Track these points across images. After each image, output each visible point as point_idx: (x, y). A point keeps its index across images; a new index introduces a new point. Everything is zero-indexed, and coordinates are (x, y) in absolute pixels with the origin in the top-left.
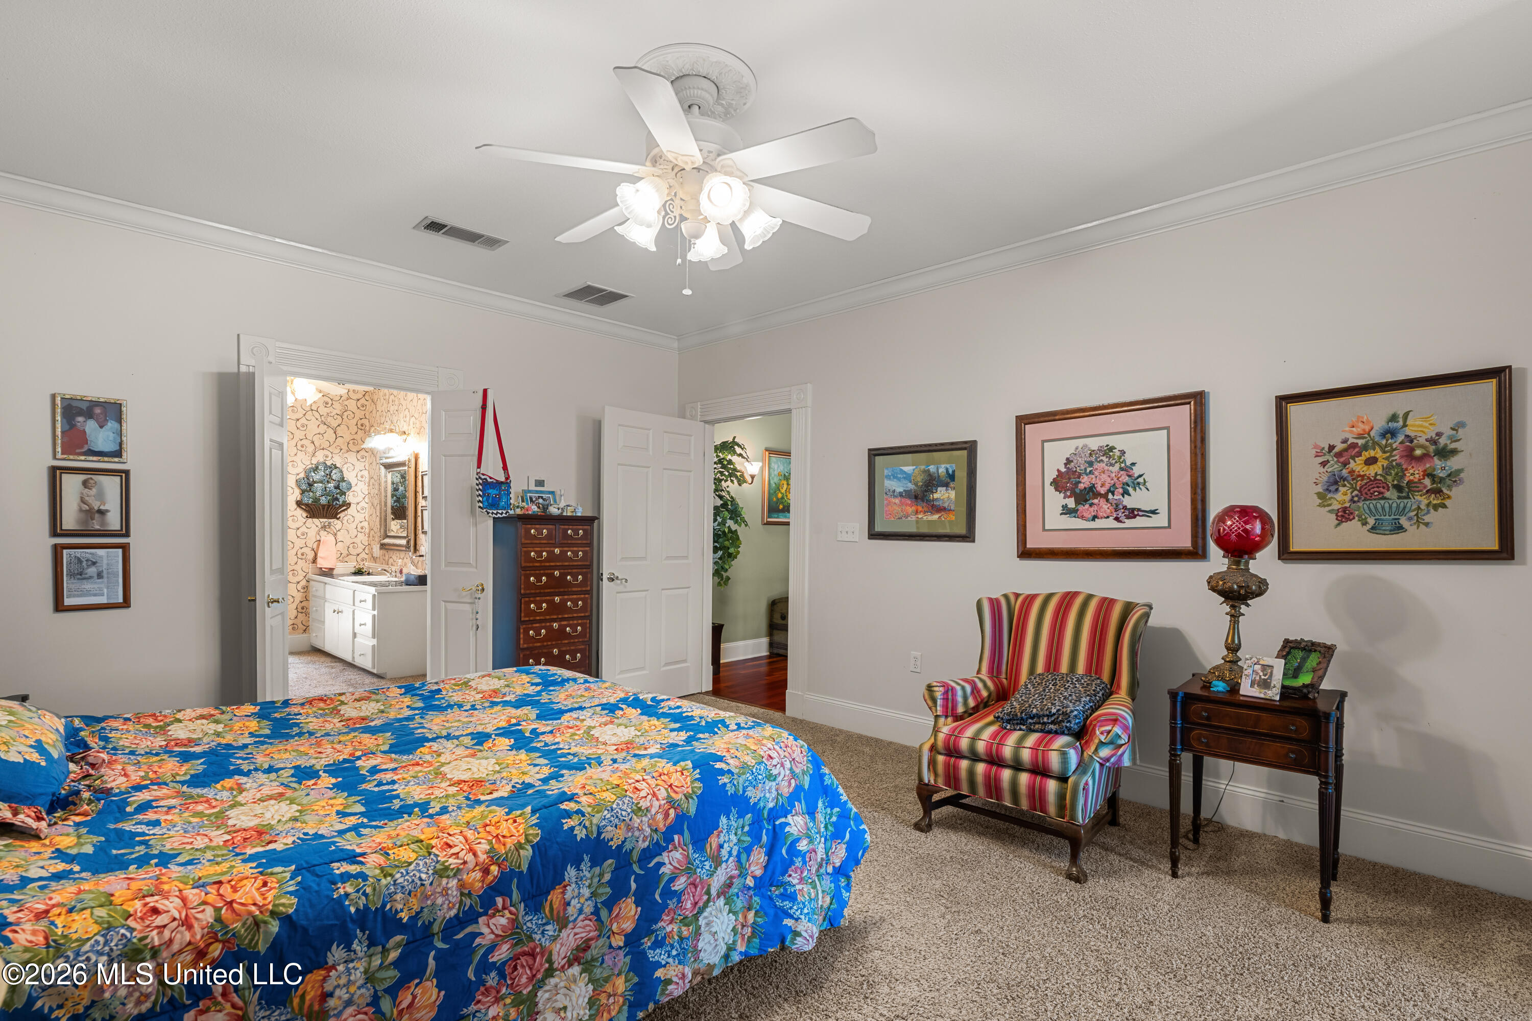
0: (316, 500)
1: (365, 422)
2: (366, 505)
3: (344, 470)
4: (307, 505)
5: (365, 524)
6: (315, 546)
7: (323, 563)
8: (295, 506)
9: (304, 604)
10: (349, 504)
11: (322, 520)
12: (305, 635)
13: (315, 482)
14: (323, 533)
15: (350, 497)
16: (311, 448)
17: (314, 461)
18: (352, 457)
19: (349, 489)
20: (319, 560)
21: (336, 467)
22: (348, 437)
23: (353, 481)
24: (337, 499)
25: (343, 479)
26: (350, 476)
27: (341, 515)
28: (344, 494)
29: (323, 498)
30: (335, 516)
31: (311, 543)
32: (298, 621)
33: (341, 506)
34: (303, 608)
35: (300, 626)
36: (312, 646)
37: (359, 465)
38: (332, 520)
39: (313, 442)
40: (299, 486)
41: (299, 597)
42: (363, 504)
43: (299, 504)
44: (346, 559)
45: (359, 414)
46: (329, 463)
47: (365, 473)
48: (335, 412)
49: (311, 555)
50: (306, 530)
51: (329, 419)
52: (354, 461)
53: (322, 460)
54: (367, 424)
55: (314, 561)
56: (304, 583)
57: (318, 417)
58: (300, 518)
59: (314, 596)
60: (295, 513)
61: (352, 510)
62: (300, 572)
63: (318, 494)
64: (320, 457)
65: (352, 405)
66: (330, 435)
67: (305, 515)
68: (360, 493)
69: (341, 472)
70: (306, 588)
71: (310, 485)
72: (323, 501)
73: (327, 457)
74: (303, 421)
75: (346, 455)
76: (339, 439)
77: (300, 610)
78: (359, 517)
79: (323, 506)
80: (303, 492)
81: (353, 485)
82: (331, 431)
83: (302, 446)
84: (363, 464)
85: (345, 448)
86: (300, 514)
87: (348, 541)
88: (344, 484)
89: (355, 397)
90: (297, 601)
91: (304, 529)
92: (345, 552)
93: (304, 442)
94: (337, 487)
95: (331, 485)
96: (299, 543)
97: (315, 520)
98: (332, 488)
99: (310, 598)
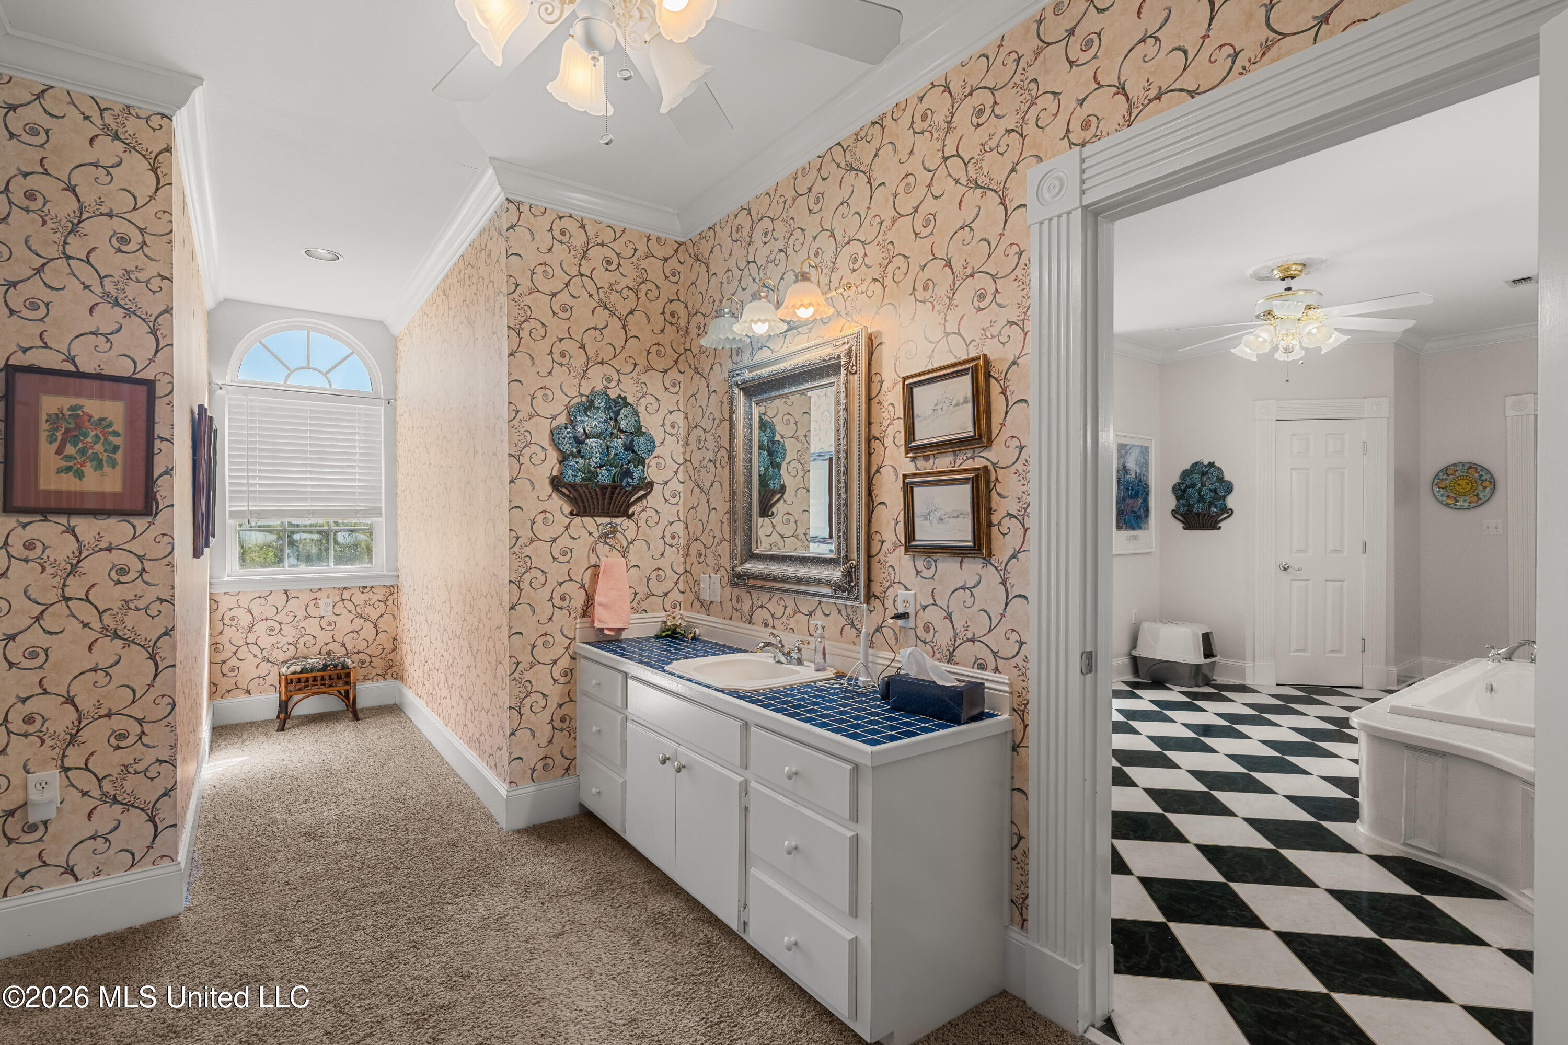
0: (591, 476)
1: (679, 308)
2: (680, 488)
3: (641, 409)
4: (573, 486)
5: (679, 528)
6: (587, 580)
7: (605, 618)
8: (549, 489)
9: (565, 710)
10: (651, 484)
11: (600, 520)
12: (569, 780)
13: (588, 436)
14: (602, 549)
15: (653, 472)
16: (579, 361)
17: (586, 391)
18: (654, 383)
19: (651, 451)
20: (598, 611)
21: (627, 404)
22: (648, 339)
23: (658, 435)
24: (628, 473)
25: (638, 431)
26: (651, 423)
27: (636, 509)
28: (642, 461)
29: (604, 471)
30: (624, 512)
31: (582, 574)
32: (554, 751)
33: (636, 489)
34: (563, 720)
35: (559, 759)
36: (582, 807)
37: (668, 401)
38: (618, 521)
39: (583, 347)
40: (556, 444)
41: (555, 693)
42: (674, 485)
43: (556, 483)
44: (644, 605)
45: (669, 292)
46: (613, 394)
47: (679, 418)
48: (624, 282)
49: (579, 600)
50: (570, 544)
51: (614, 297)
52: (659, 392)
53: (599, 387)
54: (682, 311)
55: (587, 610)
56: (564, 662)
57: (594, 291)
58: (559, 516)
59: (586, 694)
60: (548, 505)
61: (654, 499)
62: (559, 638)
63: (595, 461)
64: (595, 380)
65: (654, 269)
66: (614, 332)
67: (567, 509)
68: (669, 462)
69: (636, 413)
70: (569, 673)
71: (578, 441)
72: (604, 476)
73: (609, 380)
74: (564, 297)
75: (644, 378)
76: (632, 341)
77: (557, 724)
78: (669, 513)
79: (604, 488)
80: (564, 458)
81: (657, 444)
82: (615, 324)
83: (563, 355)
84: (674, 398)
85: (642, 361)
86: (559, 505)
87: (648, 566)
88: (642, 439)
89: (660, 252)
90: (553, 705)
91: (564, 541)
92: (643, 590)
93: (567, 345)
94: (629, 448)
95: (619, 442)
96: (557, 572)
97: (588, 520)
98: (621, 449)
99: (578, 697)
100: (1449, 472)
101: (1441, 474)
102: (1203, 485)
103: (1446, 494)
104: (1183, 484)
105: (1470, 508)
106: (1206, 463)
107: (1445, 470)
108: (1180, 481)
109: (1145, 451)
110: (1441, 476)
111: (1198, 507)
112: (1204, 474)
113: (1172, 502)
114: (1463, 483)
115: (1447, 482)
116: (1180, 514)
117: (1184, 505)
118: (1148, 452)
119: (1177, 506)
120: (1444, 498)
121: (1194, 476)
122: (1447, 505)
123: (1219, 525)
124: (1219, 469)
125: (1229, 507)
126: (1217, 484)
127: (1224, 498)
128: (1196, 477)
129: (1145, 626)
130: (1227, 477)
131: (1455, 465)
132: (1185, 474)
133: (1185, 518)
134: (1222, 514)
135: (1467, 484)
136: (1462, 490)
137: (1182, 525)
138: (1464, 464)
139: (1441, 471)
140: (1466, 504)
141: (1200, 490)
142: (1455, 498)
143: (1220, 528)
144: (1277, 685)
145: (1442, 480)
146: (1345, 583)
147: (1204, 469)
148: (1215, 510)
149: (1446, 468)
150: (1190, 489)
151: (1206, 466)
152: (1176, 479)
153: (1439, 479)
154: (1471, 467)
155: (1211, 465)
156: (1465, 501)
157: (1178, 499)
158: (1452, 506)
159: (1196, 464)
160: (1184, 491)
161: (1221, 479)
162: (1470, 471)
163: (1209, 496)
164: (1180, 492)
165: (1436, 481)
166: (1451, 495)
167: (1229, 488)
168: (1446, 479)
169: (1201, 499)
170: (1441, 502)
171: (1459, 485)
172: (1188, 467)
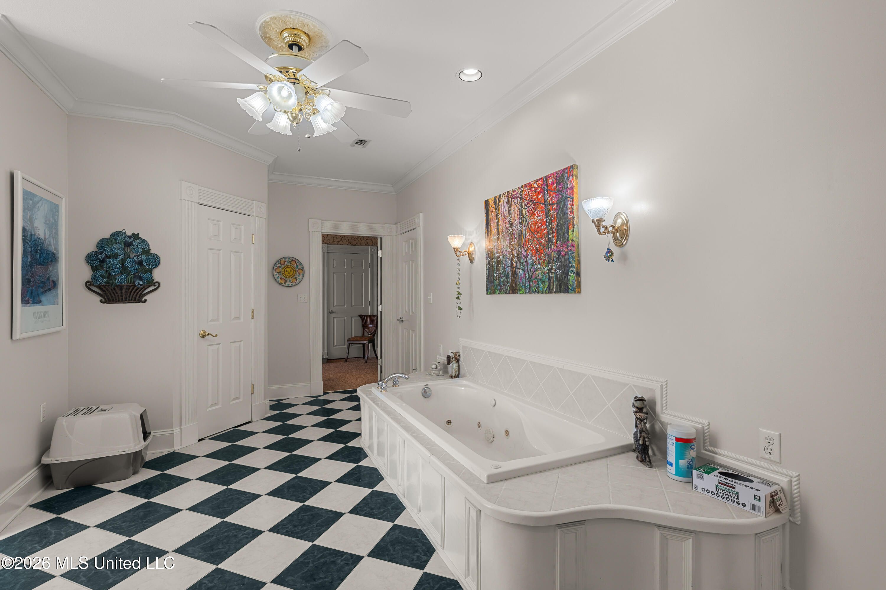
100: (282, 262)
101: (277, 263)
102: (127, 256)
103: (280, 276)
104: (101, 254)
105: (292, 286)
106: (129, 233)
107: (279, 261)
108: (96, 250)
109: (54, 209)
110: (278, 265)
111: (121, 279)
112: (128, 245)
113: (86, 273)
114: (289, 269)
115: (281, 269)
116: (97, 287)
117: (103, 277)
118: (58, 211)
119: (93, 278)
120: (279, 279)
121: (115, 245)
122: (281, 284)
123: (145, 298)
124: (144, 241)
125: (155, 281)
126: (143, 257)
127: (151, 271)
128: (118, 249)
129: (63, 422)
130: (154, 250)
131: (285, 258)
132: (102, 243)
133: (104, 291)
134: (149, 287)
135: (291, 271)
136: (288, 275)
137: (98, 298)
138: (289, 258)
139: (278, 261)
140: (290, 284)
141: (123, 262)
142: (285, 280)
143: (145, 301)
144: (199, 440)
145: (278, 267)
146: (242, 342)
147: (128, 239)
148: (141, 282)
149: (281, 260)
150: (111, 260)
151: (130, 237)
152: (91, 247)
153: (276, 266)
154: (293, 260)
155: (136, 236)
156: (290, 281)
157: (94, 269)
158: (283, 284)
159: (118, 233)
160: (102, 261)
161: (147, 252)
162: (292, 263)
163: (133, 268)
164: (97, 262)
165: (275, 268)
166: (283, 277)
167: (156, 261)
168: (280, 267)
169: (124, 270)
170: (277, 282)
171: (287, 271)
172: (107, 236)
